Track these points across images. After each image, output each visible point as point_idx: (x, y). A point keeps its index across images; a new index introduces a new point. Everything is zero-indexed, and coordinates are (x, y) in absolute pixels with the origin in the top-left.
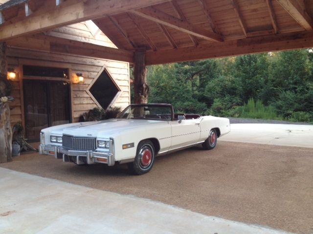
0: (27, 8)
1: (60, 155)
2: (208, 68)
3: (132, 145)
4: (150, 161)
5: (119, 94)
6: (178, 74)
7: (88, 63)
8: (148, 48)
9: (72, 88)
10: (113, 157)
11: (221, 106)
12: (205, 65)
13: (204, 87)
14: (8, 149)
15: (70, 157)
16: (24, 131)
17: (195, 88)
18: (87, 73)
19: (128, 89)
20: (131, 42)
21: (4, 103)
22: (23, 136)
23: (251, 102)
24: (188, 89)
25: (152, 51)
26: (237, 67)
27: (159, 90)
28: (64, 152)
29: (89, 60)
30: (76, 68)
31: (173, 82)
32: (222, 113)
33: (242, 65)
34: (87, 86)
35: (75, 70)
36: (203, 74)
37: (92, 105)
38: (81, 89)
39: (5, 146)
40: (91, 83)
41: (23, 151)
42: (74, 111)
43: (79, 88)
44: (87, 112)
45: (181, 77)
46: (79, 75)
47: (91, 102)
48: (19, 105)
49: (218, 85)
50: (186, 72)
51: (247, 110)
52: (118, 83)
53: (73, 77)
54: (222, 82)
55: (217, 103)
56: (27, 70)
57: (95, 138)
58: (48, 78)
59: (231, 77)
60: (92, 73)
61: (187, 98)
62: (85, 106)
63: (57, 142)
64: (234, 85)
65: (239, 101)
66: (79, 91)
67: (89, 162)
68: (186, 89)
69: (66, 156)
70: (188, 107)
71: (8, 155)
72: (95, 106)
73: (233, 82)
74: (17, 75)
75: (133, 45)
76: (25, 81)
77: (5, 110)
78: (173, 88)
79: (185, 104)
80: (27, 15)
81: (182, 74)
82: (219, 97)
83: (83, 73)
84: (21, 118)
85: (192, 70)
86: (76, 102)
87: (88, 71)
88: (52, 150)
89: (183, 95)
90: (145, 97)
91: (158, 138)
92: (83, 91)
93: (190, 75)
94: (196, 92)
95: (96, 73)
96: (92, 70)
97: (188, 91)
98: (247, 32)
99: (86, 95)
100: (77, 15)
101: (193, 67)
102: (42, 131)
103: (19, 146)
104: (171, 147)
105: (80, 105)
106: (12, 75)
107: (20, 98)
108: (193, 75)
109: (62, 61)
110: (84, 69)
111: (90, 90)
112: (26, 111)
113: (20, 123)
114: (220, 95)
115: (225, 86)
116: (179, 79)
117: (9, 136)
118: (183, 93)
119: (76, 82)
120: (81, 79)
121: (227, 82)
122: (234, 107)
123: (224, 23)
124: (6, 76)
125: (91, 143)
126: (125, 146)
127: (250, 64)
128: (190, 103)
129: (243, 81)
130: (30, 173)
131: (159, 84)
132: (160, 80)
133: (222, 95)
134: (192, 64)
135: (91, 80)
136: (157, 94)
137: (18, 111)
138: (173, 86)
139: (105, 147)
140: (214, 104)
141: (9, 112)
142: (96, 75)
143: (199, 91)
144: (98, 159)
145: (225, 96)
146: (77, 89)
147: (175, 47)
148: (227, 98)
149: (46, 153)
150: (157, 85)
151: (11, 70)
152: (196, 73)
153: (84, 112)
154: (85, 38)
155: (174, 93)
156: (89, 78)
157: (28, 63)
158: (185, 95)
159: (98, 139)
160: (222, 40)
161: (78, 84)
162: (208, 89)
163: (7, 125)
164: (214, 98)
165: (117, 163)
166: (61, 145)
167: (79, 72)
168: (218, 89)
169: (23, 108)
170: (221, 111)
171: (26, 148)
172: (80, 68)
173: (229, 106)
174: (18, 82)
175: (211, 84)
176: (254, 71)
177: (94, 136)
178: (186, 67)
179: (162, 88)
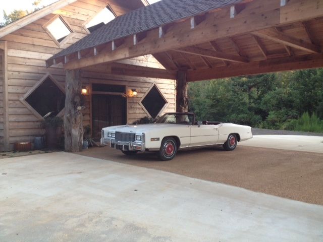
0: (95, 50)
1: (113, 145)
2: (266, 80)
3: (158, 139)
4: (172, 152)
5: (166, 105)
6: (234, 87)
7: (141, 81)
8: (189, 68)
9: (128, 101)
10: (144, 145)
11: (276, 119)
12: (262, 78)
13: (261, 100)
14: (81, 143)
15: (119, 145)
16: (91, 131)
17: (252, 101)
18: (140, 88)
19: (174, 102)
20: (175, 63)
21: (79, 111)
22: (90, 135)
23: (305, 116)
24: (243, 101)
25: (192, 70)
26: (297, 79)
27: (214, 102)
28: (115, 142)
29: (142, 79)
30: (132, 85)
31: (229, 95)
32: (277, 126)
33: (301, 78)
34: (139, 99)
35: (131, 86)
36: (260, 86)
37: (143, 114)
38: (135, 102)
39: (78, 140)
40: (143, 96)
41: (90, 146)
42: (129, 119)
43: (133, 100)
44: (139, 120)
45: (237, 90)
46: (134, 90)
47: (143, 112)
48: (89, 113)
49: (274, 98)
50: (242, 85)
51: (301, 124)
52: (166, 96)
53: (129, 92)
54: (278, 95)
55: (272, 116)
56: (95, 87)
57: (135, 134)
58: (110, 93)
59: (288, 90)
60: (144, 89)
61: (242, 111)
62: (138, 115)
63: (112, 137)
64: (291, 97)
65: (295, 114)
66: (133, 103)
67: (130, 149)
68: (241, 102)
69: (116, 145)
70: (243, 120)
71: (80, 147)
72: (145, 115)
73: (290, 94)
74: (88, 91)
75: (177, 65)
76: (93, 95)
77: (79, 116)
78: (229, 100)
79: (240, 116)
80: (95, 55)
81: (238, 87)
82: (274, 110)
83: (137, 89)
84: (90, 122)
85: (249, 82)
86: (131, 112)
87: (141, 87)
88: (108, 141)
89: (239, 108)
90: (185, 108)
91: (179, 137)
92: (136, 103)
93: (247, 87)
94: (253, 105)
95: (147, 89)
96: (144, 86)
97: (244, 104)
98: (266, 55)
99: (138, 106)
100: (125, 55)
101: (250, 79)
102: (103, 129)
103: (87, 142)
104: (190, 144)
105: (133, 114)
106: (84, 91)
107: (90, 114)
108: (250, 88)
109: (121, 79)
110: (138, 85)
111: (142, 102)
112: (93, 119)
113: (88, 126)
114: (276, 108)
115: (281, 98)
116: (234, 92)
117: (81, 134)
118: (239, 105)
119: (131, 96)
120: (135, 93)
121: (283, 95)
122: (289, 120)
123: (247, 48)
124: (81, 92)
125: (132, 137)
126: (153, 140)
127: (309, 76)
128: (245, 115)
129: (301, 94)
130: (93, 157)
131: (215, 96)
132: (217, 92)
133: (278, 107)
134: (249, 77)
135: (143, 94)
136: (212, 106)
137: (88, 118)
138: (229, 98)
139: (140, 140)
140: (269, 116)
141: (82, 117)
142: (147, 90)
143: (255, 104)
144: (136, 147)
145: (281, 109)
146: (132, 101)
147: (211, 67)
148: (283, 111)
149: (104, 144)
150: (213, 97)
151: (84, 88)
152: (254, 86)
153: (137, 120)
154: (139, 60)
155: (230, 105)
156: (141, 93)
157: (96, 82)
158: (241, 108)
159: (136, 134)
160: (248, 61)
161: (133, 97)
162: (264, 102)
163: (80, 126)
164: (269, 111)
165: (147, 150)
166: (114, 139)
167: (134, 88)
168: (274, 102)
169: (91, 115)
170: (276, 123)
171: (92, 144)
172: (134, 85)
173: (284, 118)
174: (88, 96)
175: (267, 97)
176: (314, 83)
177: (134, 132)
178: (244, 79)
179: (218, 101)
